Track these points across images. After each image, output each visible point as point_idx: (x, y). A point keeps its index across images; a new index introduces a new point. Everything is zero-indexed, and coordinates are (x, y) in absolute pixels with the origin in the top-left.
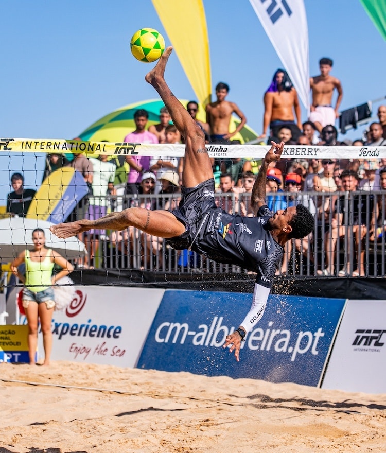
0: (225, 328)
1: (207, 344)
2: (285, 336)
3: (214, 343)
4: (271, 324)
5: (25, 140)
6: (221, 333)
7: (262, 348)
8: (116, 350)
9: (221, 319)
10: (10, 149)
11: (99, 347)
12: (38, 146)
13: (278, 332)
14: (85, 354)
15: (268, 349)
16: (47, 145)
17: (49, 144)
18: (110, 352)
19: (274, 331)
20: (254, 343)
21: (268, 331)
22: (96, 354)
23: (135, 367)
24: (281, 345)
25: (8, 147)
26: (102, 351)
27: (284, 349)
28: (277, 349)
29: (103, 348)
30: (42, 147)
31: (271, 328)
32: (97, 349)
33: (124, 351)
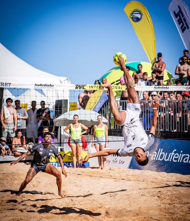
0: (164, 153)
1: (156, 159)
2: (187, 156)
3: (159, 159)
4: (182, 152)
5: (91, 85)
6: (162, 155)
7: (178, 161)
8: (120, 161)
9: (162, 149)
10: (85, 89)
11: (114, 160)
12: (96, 87)
13: (185, 155)
14: (108, 163)
15: (181, 161)
16: (99, 87)
17: (100, 87)
18: (118, 162)
19: (183, 154)
20: (175, 159)
21: (181, 154)
22: (113, 163)
23: (128, 168)
24: (186, 160)
25: (84, 88)
26: (115, 162)
27: (187, 161)
28: (184, 162)
29: (116, 161)
30: (97, 88)
31: (182, 153)
32: (113, 161)
33: (124, 162)
